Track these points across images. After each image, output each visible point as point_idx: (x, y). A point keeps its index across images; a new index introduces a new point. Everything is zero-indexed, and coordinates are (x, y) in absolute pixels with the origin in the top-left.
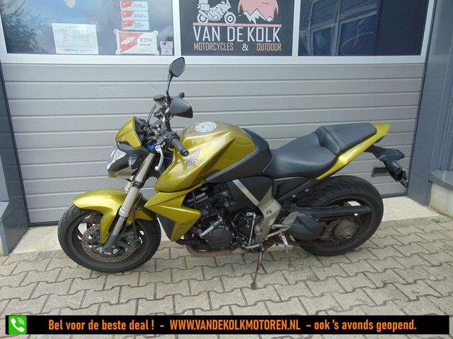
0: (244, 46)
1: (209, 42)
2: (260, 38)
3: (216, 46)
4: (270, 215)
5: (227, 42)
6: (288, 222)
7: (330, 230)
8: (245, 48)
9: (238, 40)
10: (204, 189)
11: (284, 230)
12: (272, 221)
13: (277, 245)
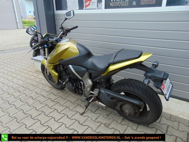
1: (117, 2)
3: (120, 4)
4: (87, 85)
5: (125, 1)
6: (96, 92)
7: (119, 106)
8: (134, 3)
10: (61, 66)
11: (95, 96)
12: (89, 89)
13: (98, 102)
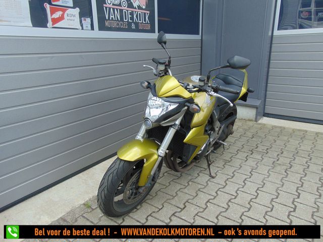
0: (133, 25)
1: (114, 21)
2: (140, 21)
3: (118, 24)
4: (217, 129)
5: (123, 21)
6: (220, 132)
8: (133, 26)
9: (130, 21)
12: (217, 133)
